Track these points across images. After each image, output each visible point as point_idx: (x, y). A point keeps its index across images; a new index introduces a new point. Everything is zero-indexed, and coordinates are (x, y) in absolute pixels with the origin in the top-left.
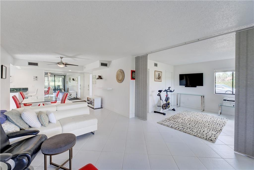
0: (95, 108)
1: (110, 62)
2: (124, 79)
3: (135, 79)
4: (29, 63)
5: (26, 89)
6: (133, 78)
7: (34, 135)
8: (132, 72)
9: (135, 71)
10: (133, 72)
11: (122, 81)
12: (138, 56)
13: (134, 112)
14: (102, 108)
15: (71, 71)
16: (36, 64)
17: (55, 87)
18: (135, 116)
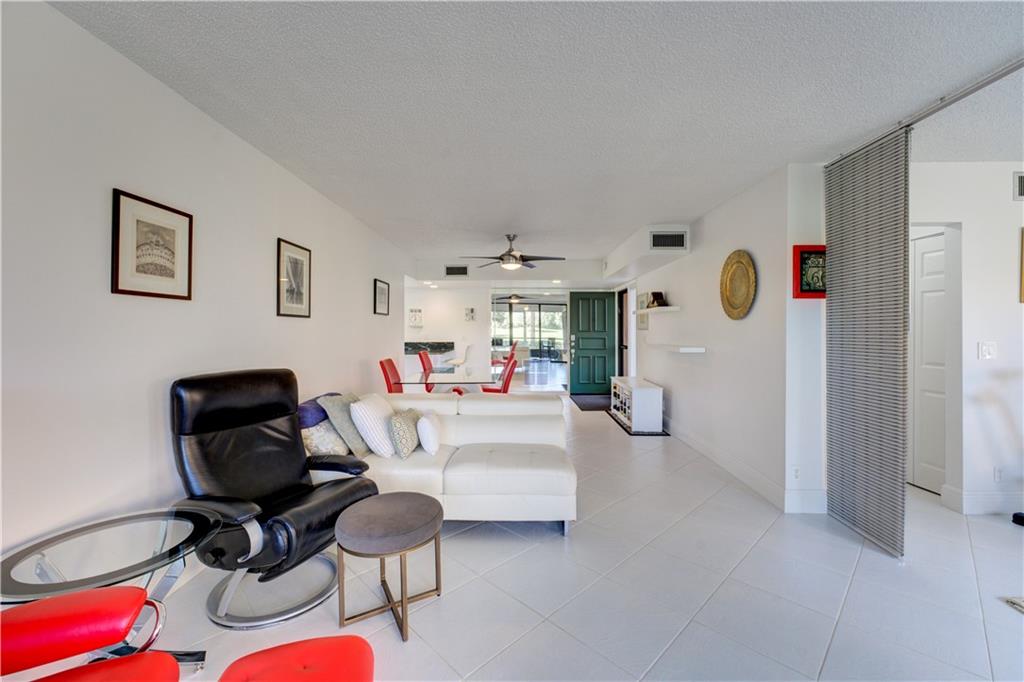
0: (634, 430)
1: (696, 223)
2: (755, 295)
3: (824, 297)
4: (448, 269)
5: (447, 347)
6: (810, 291)
7: (351, 473)
8: (802, 253)
9: (824, 247)
10: (804, 255)
11: (748, 312)
12: (845, 153)
13: (825, 487)
14: (665, 433)
15: (558, 282)
16: (462, 271)
17: (541, 343)
18: (831, 507)
